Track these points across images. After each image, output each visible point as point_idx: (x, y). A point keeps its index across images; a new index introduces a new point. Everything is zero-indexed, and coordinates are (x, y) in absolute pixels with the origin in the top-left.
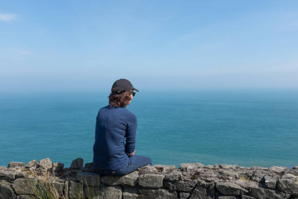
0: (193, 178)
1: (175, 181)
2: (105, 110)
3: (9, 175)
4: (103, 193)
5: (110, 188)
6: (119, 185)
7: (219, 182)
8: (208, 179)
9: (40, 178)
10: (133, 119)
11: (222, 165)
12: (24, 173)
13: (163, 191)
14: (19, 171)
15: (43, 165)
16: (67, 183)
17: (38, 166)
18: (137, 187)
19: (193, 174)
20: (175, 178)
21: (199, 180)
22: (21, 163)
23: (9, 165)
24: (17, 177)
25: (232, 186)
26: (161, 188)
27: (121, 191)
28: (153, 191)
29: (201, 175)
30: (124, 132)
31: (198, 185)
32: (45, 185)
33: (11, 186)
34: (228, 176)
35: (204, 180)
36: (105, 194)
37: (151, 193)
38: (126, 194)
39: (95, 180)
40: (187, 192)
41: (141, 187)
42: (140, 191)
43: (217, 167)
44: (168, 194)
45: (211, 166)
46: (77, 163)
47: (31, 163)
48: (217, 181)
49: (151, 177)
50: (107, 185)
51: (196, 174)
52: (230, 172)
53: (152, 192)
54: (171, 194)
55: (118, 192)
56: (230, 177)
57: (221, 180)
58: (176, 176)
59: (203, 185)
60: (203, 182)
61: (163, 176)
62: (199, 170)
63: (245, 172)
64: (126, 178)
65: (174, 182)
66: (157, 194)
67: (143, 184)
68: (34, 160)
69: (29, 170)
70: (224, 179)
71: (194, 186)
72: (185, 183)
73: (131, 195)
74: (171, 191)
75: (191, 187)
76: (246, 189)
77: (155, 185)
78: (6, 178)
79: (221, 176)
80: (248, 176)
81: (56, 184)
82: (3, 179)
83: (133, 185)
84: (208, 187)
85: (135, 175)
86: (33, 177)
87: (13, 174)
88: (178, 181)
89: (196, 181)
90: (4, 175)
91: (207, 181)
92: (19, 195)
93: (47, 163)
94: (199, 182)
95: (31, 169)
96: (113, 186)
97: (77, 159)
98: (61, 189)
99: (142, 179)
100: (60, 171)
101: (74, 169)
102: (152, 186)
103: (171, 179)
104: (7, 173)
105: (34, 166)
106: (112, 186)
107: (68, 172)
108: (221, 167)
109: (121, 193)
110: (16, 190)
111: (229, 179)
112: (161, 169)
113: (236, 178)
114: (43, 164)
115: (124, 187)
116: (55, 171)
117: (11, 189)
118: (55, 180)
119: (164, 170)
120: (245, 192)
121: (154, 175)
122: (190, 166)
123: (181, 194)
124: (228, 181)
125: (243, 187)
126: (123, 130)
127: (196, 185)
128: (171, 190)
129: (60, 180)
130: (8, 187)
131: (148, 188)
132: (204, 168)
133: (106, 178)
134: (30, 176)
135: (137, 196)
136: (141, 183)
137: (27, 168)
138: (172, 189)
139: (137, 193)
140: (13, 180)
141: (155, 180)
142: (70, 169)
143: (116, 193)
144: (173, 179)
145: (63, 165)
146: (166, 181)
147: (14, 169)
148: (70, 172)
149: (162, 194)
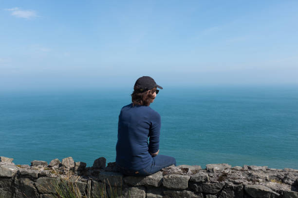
0: (220, 179)
1: (201, 182)
2: (127, 108)
3: (32, 173)
4: (126, 194)
5: (133, 188)
6: (142, 186)
7: (248, 184)
8: (237, 181)
9: (62, 177)
10: (157, 118)
11: (251, 167)
12: (47, 172)
13: (189, 192)
14: (42, 169)
15: (65, 164)
16: (90, 182)
17: (61, 165)
18: (160, 188)
19: (220, 176)
20: (201, 180)
21: (226, 182)
22: (43, 162)
23: (32, 163)
24: (39, 175)
25: (262, 189)
26: (187, 189)
27: (144, 191)
28: (178, 192)
29: (228, 176)
30: (148, 131)
31: (226, 187)
32: (67, 184)
33: (34, 184)
34: (258, 178)
35: (232, 182)
36: (128, 194)
37: (175, 195)
38: (150, 195)
39: (118, 180)
40: (214, 194)
41: (166, 188)
42: (165, 192)
43: (246, 168)
44: (194, 195)
45: (239, 168)
46: (100, 162)
47: (53, 162)
48: (246, 183)
49: (176, 178)
50: (130, 186)
51: (223, 176)
52: (260, 174)
53: (177, 193)
54: (196, 196)
55: (142, 193)
56: (259, 179)
57: (251, 182)
58: (202, 177)
59: (231, 187)
60: (231, 184)
61: (188, 177)
62: (227, 171)
63: (275, 175)
64: (150, 179)
65: (200, 183)
66: (182, 195)
67: (168, 185)
68: (57, 159)
69: (52, 169)
70: (254, 182)
71: (221, 188)
72: (212, 185)
73: (155, 196)
74: (196, 193)
75: (218, 188)
76: (277, 192)
77: (180, 186)
78: (30, 176)
79: (250, 178)
80: (280, 179)
81: (78, 184)
82: (27, 177)
83: (157, 185)
84: (236, 190)
85: (159, 176)
86: (56, 176)
87: (36, 172)
88: (205, 182)
89: (223, 182)
90: (26, 173)
91: (235, 183)
92: (42, 193)
93: (69, 162)
94: (226, 184)
95: (53, 168)
96: (137, 186)
97: (100, 158)
98: (84, 189)
99: (166, 180)
100: (82, 170)
101: (97, 168)
102: (176, 187)
103: (197, 181)
104: (30, 171)
105: (56, 165)
106: (135, 187)
107: (91, 172)
108: (249, 168)
109: (145, 193)
110: (39, 188)
111: (258, 181)
112: (186, 170)
113: (267, 180)
114: (66, 163)
115: (148, 188)
116: (78, 171)
117: (35, 188)
118: (77, 179)
119: (190, 171)
120: (276, 195)
121: (179, 176)
122: (217, 167)
123: (207, 196)
124: (258, 183)
125: (274, 190)
126: (146, 129)
127: (224, 187)
128: (197, 192)
129: (83, 179)
130: (32, 185)
131: (173, 189)
132: (232, 169)
133: (129, 178)
134: (53, 175)
135: (161, 197)
136: (165, 184)
137: (49, 166)
138: (197, 191)
139: (161, 195)
140: (36, 178)
141: (179, 181)
142: (93, 168)
143: (139, 194)
144: (199, 181)
145: (85, 164)
146: (191, 182)
147: (37, 168)
148: (92, 171)
149: (187, 196)
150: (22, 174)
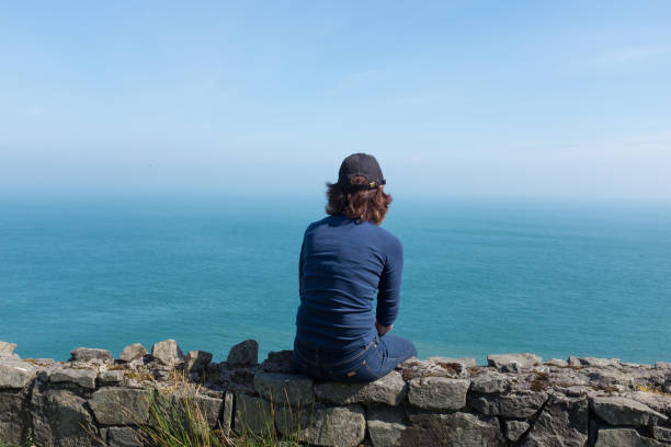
0: (537, 387)
1: (498, 393)
3: (81, 379)
4: (320, 423)
5: (338, 409)
6: (360, 403)
7: (600, 398)
8: (572, 389)
9: (159, 385)
11: (587, 359)
12: (118, 375)
13: (467, 416)
14: (103, 369)
15: (162, 356)
16: (229, 398)
17: (149, 359)
18: (403, 408)
19: (532, 379)
20: (496, 388)
21: (551, 391)
22: (102, 350)
23: (73, 355)
24: (100, 383)
25: (632, 407)
26: (462, 410)
27: (362, 416)
28: (442, 416)
29: (551, 380)
31: (550, 403)
32: (174, 403)
33: (87, 406)
34: (614, 383)
35: (563, 392)
36: (325, 423)
37: (436, 423)
38: (376, 423)
39: (299, 390)
40: (522, 420)
41: (415, 409)
42: (412, 417)
43: (577, 363)
44: (479, 423)
45: (563, 363)
46: (245, 351)
47: (129, 352)
48: (592, 394)
49: (440, 385)
50: (329, 404)
51: (539, 379)
52: (615, 374)
53: (440, 420)
54: (484, 425)
55: (357, 419)
56: (618, 386)
57: (601, 392)
58: (499, 382)
59: (563, 405)
60: (561, 397)
61: (467, 383)
62: (542, 369)
63: (647, 375)
64: (377, 388)
65: (495, 396)
66: (451, 424)
67: (418, 400)
68: (139, 345)
69: (128, 367)
70: (609, 391)
71: (540, 404)
72: (520, 400)
73: (387, 426)
74: (484, 418)
75: (534, 407)
76: (662, 411)
77: (448, 403)
78: (74, 386)
79: (596, 383)
80: (657, 384)
81: (201, 402)
82: (64, 388)
83: (393, 403)
84: (573, 410)
85: (392, 383)
86: (140, 385)
87: (90, 375)
88: (504, 393)
89: (543, 393)
90: (66, 379)
91: (569, 394)
92: (104, 426)
93: (167, 351)
94: (550, 396)
95: (131, 365)
96: (346, 405)
97: (244, 343)
98: (215, 413)
99: (416, 390)
100: (203, 371)
101: (239, 365)
102: (440, 406)
103: (488, 390)
104: (74, 374)
105: (137, 357)
106: (343, 406)
107: (229, 373)
108: (584, 363)
109: (364, 421)
110: (99, 415)
111: (617, 390)
112: (455, 368)
113: (631, 387)
114: (162, 353)
115: (371, 409)
116: (192, 371)
117: (87, 413)
118: (199, 393)
119: (464, 371)
120: (660, 419)
121: (447, 381)
122: (520, 362)
123: (509, 424)
124: (617, 394)
125: (655, 408)
127: (545, 404)
128: (486, 416)
129: (210, 392)
130: (78, 407)
131: (431, 410)
132: (549, 365)
133: (328, 386)
134: (133, 383)
135: (403, 428)
136: (414, 398)
137: (120, 362)
138: (487, 412)
139: (403, 423)
140: (92, 391)
141: (448, 391)
142: (228, 365)
143: (351, 422)
144: (492, 391)
145: (210, 356)
146: (474, 394)
147: (88, 365)
148: (233, 373)
149: (465, 425)
150: (53, 379)
